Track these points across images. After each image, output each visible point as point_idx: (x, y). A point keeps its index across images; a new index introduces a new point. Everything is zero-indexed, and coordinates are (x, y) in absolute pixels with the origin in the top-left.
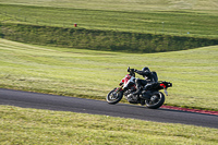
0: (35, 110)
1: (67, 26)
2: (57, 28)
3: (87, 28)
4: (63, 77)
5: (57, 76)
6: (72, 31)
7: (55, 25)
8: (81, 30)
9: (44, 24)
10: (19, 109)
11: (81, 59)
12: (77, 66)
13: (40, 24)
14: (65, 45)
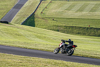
0: (72, 63)
1: (85, 26)
2: (81, 27)
3: (94, 27)
4: (84, 48)
5: (81, 48)
6: (88, 28)
7: (80, 26)
8: (91, 28)
9: (75, 26)
10: (65, 62)
11: (91, 41)
12: (89, 44)
13: (74, 25)
14: (84, 34)
